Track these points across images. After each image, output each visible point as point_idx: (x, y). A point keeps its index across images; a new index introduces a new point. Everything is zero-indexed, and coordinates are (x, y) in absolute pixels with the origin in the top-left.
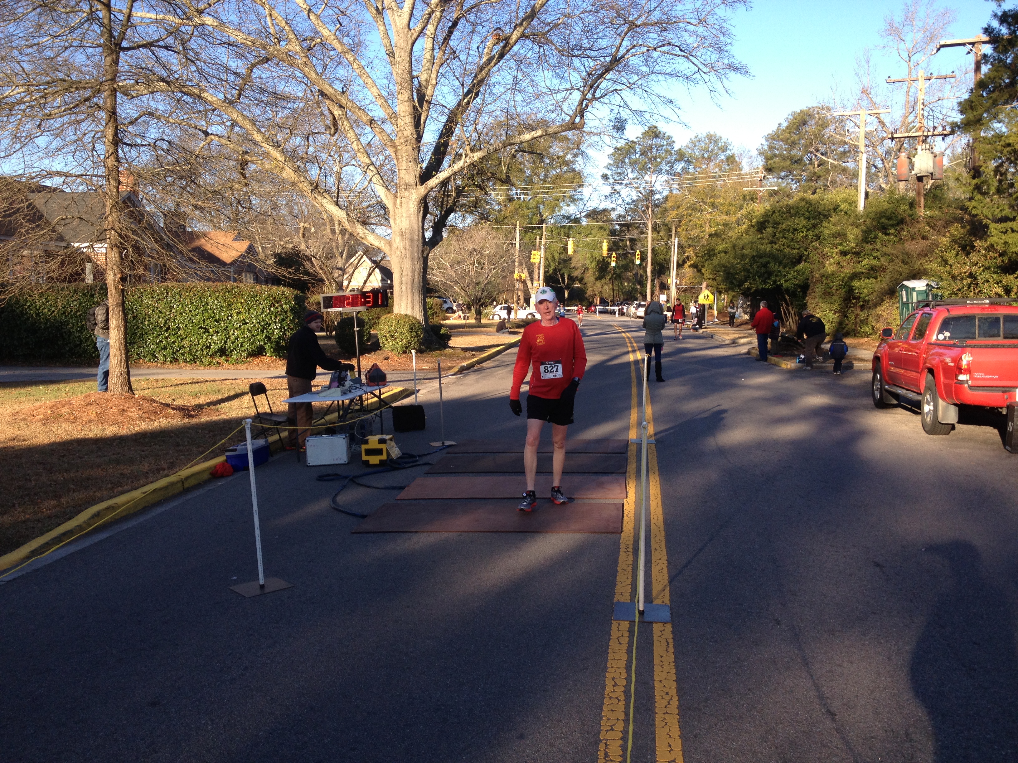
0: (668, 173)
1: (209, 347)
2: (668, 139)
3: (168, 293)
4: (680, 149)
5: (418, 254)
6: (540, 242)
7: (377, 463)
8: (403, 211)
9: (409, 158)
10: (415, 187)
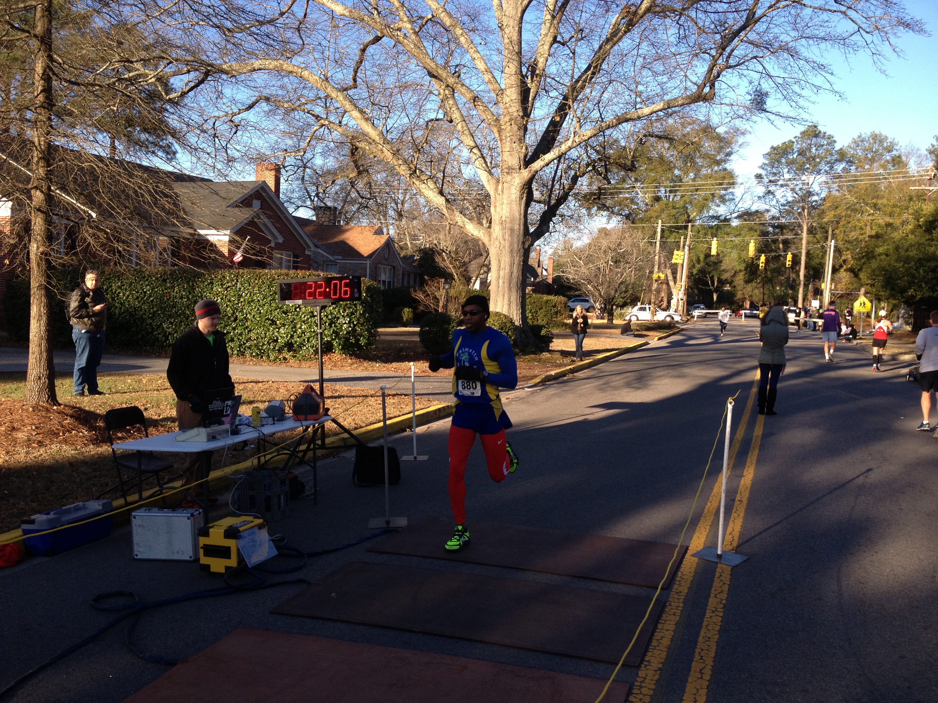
0: (827, 172)
1: (276, 341)
2: (829, 138)
3: (237, 281)
4: (841, 149)
5: (518, 245)
6: (685, 242)
7: (223, 571)
8: (504, 197)
9: (514, 139)
10: (518, 170)
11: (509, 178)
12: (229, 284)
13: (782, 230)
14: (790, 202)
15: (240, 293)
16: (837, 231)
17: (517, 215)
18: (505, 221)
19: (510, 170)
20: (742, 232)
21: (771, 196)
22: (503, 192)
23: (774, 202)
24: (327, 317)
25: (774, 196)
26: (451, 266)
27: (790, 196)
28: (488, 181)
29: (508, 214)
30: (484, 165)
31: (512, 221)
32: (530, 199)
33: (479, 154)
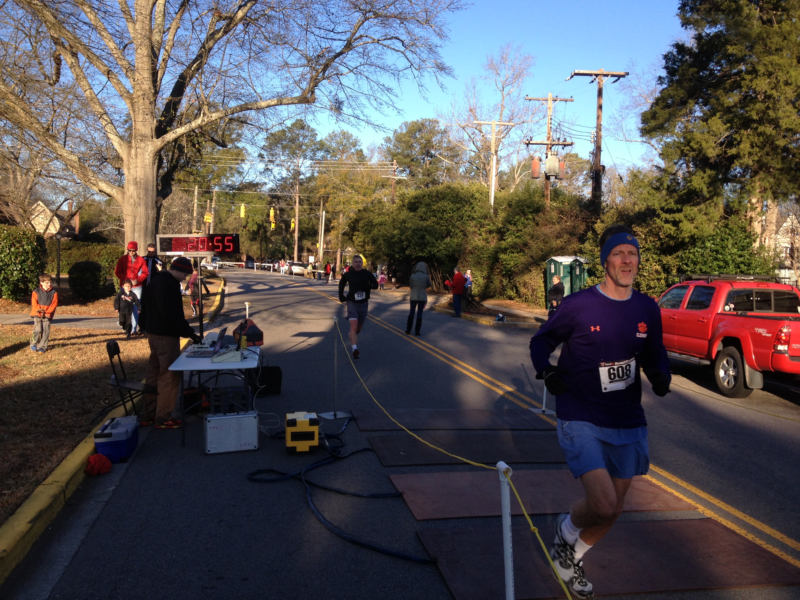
0: (312, 159)
2: (312, 131)
4: (321, 141)
5: (152, 204)
7: (307, 449)
10: (151, 138)
11: (143, 145)
13: (278, 200)
14: (283, 178)
17: (150, 177)
18: (140, 182)
19: (144, 138)
21: (269, 173)
22: (136, 156)
25: (272, 173)
27: (284, 174)
28: (120, 145)
29: (142, 177)
31: (146, 182)
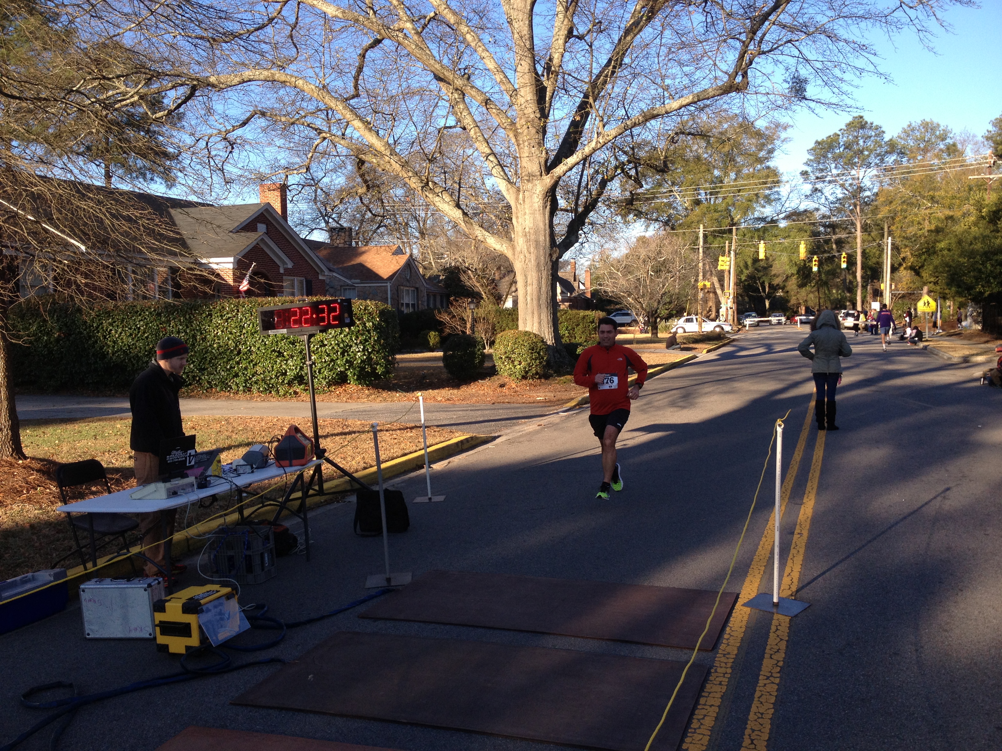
0: (878, 166)
1: (285, 374)
2: (877, 129)
3: (238, 311)
4: (891, 140)
5: (545, 258)
6: (730, 247)
7: (183, 651)
8: (526, 206)
9: (533, 142)
10: (539, 177)
11: (530, 185)
12: (230, 315)
13: (834, 229)
14: (840, 199)
15: (242, 324)
16: (893, 228)
17: (541, 225)
18: (529, 232)
19: (531, 177)
20: (791, 233)
21: (819, 194)
22: (524, 201)
23: (823, 200)
24: (338, 345)
25: (823, 194)
26: (478, 285)
27: (840, 193)
28: (508, 190)
29: (532, 225)
30: (502, 173)
31: (536, 232)
32: (554, 208)
33: (495, 161)
